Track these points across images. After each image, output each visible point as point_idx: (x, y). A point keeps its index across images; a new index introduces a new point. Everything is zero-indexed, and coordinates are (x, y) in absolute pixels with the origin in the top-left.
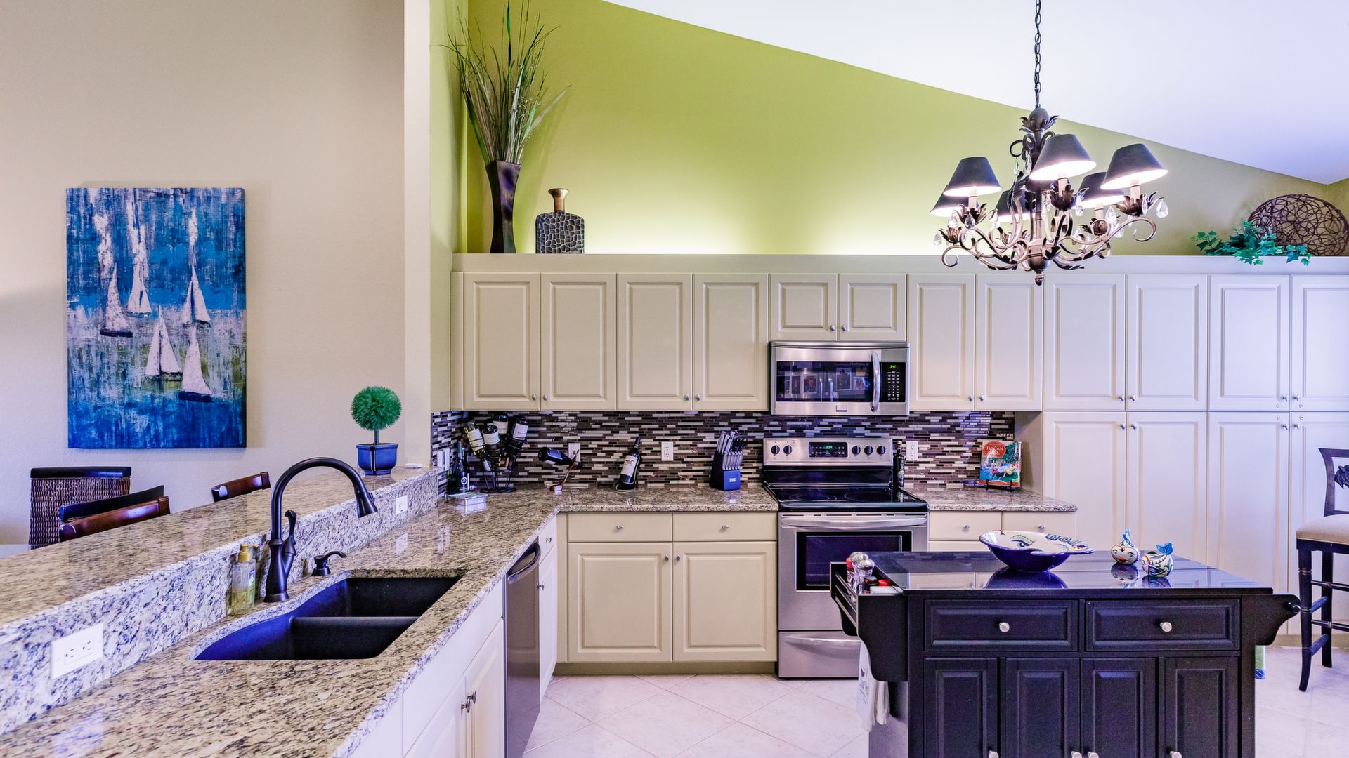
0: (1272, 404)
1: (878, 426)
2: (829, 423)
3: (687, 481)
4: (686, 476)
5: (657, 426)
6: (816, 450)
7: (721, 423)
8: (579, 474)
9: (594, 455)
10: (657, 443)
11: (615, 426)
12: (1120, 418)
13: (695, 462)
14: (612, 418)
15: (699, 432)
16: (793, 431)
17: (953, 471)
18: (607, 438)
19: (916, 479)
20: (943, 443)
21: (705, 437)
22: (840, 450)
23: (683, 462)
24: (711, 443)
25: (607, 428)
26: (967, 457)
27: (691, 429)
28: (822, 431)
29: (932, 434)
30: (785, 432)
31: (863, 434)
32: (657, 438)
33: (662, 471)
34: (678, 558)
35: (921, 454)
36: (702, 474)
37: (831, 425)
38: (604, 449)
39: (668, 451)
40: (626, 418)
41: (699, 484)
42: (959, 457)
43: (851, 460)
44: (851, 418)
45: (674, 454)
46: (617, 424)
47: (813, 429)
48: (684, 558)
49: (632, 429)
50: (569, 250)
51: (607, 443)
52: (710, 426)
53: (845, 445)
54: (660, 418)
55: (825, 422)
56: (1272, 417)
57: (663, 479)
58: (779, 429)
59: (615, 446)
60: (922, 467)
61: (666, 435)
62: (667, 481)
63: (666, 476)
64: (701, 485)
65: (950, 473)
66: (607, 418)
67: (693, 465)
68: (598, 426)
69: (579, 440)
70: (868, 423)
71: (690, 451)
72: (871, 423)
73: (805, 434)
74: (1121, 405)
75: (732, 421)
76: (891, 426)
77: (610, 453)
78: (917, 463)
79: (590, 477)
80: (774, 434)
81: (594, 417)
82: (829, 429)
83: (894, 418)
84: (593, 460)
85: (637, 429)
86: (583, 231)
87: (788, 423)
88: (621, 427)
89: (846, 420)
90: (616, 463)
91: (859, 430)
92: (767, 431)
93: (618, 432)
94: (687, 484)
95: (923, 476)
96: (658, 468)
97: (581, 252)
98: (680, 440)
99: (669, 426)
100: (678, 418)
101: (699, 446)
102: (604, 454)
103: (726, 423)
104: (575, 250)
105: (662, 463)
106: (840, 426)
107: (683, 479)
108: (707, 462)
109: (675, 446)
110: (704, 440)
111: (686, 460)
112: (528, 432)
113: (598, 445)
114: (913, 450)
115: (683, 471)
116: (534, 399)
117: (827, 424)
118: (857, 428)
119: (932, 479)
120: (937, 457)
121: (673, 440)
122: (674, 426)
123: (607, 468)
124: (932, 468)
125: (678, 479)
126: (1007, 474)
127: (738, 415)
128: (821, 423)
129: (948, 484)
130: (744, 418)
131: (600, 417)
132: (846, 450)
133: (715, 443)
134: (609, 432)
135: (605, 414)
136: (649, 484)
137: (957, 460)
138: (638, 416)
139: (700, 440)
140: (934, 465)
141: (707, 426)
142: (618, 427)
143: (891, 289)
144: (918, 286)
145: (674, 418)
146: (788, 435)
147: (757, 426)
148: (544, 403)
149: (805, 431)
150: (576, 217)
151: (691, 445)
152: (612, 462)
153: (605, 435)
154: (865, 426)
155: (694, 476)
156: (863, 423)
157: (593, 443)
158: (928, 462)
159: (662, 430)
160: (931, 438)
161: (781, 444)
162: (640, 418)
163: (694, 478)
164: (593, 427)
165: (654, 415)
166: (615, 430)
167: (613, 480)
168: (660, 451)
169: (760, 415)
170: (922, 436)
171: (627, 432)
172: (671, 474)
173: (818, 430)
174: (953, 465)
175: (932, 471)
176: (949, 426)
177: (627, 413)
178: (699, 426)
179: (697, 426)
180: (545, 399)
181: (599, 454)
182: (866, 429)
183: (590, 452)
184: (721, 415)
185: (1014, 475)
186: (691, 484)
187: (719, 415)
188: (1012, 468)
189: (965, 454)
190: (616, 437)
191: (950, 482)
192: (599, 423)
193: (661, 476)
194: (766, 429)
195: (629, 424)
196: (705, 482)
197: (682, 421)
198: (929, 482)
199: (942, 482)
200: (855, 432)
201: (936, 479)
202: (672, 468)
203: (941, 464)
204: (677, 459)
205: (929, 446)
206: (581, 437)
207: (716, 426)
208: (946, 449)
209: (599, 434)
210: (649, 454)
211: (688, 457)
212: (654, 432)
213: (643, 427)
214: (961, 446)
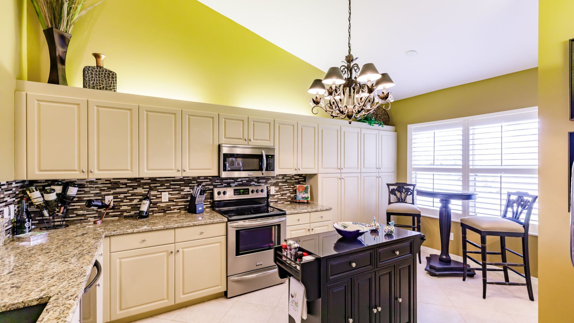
0: (375, 170)
1: (260, 181)
2: (241, 180)
3: (176, 211)
4: (175, 208)
5: (159, 185)
6: (236, 192)
7: (193, 182)
8: (112, 212)
9: (122, 201)
10: (159, 193)
11: (135, 186)
12: (339, 175)
13: (180, 201)
14: (133, 181)
15: (182, 187)
16: (226, 185)
17: (286, 197)
18: (130, 192)
19: (274, 202)
20: (283, 187)
21: (185, 189)
22: (246, 192)
23: (174, 202)
24: (188, 191)
25: (130, 186)
26: (291, 192)
27: (177, 185)
28: (238, 184)
29: (279, 184)
30: (223, 185)
31: (254, 185)
32: (159, 190)
33: (162, 207)
34: (178, 251)
35: (275, 192)
36: (183, 206)
37: (242, 181)
38: (128, 198)
39: (165, 197)
40: (142, 181)
41: (182, 212)
42: (288, 192)
43: (251, 196)
44: (250, 178)
45: (169, 198)
46: (136, 184)
47: (234, 183)
48: (181, 250)
49: (145, 187)
50: (106, 89)
51: (130, 195)
52: (188, 184)
53: (248, 189)
54: (161, 180)
55: (239, 180)
56: (375, 174)
57: (163, 211)
58: (220, 184)
59: (135, 196)
60: (276, 197)
61: (164, 189)
62: (165, 211)
63: (164, 209)
64: (183, 212)
65: (286, 198)
66: (130, 181)
67: (179, 203)
68: (124, 186)
69: (112, 194)
70: (256, 180)
71: (177, 196)
72: (258, 180)
73: (231, 185)
74: (339, 171)
75: (198, 181)
76: (265, 181)
77: (131, 200)
78: (274, 195)
79: (119, 213)
80: (218, 186)
81: (122, 181)
82: (241, 183)
83: (266, 178)
84: (121, 204)
85: (148, 187)
86: (116, 80)
87: (224, 181)
88: (139, 186)
89: (248, 179)
90: (135, 205)
91: (253, 183)
92: (215, 185)
93: (137, 189)
94: (176, 212)
95: (276, 200)
96: (160, 205)
97: (115, 91)
98: (172, 191)
99: (166, 184)
100: (170, 180)
101: (182, 193)
102: (128, 201)
103: (195, 182)
104: (111, 90)
105: (162, 203)
106: (245, 181)
107: (173, 210)
108: (186, 201)
109: (169, 194)
110: (184, 190)
111: (175, 200)
112: (78, 191)
113: (124, 196)
114: (273, 190)
115: (173, 206)
116: (83, 172)
117: (240, 181)
118: (252, 182)
119: (279, 201)
120: (281, 192)
121: (168, 191)
122: (168, 184)
123: (130, 208)
124: (280, 197)
125: (171, 210)
126: (306, 197)
127: (201, 178)
128: (238, 180)
129: (285, 203)
130: (204, 179)
131: (126, 181)
132: (249, 192)
133: (190, 191)
134: (131, 189)
135: (128, 179)
136: (155, 214)
137: (288, 193)
138: (148, 180)
139: (182, 190)
140: (280, 196)
141: (186, 184)
142: (137, 186)
143: (268, 125)
144: (278, 124)
145: (168, 180)
146: (223, 186)
147: (210, 183)
148: (90, 174)
149: (231, 184)
150: (111, 72)
151: (177, 193)
152: (133, 205)
153: (128, 190)
154: (255, 181)
155: (179, 208)
156: (255, 180)
157: (121, 195)
158: (278, 195)
159: (162, 186)
160: (279, 185)
161: (222, 190)
162: (150, 181)
163: (179, 209)
164: (121, 186)
165: (158, 179)
166: (134, 188)
167: (133, 214)
168: (161, 197)
169: (211, 178)
170: (276, 184)
171: (142, 188)
172: (167, 208)
173: (236, 183)
174: (287, 195)
175: (279, 198)
176: (285, 180)
177: (142, 179)
178: (182, 184)
179: (180, 184)
180: (91, 172)
181: (124, 201)
182: (255, 182)
183: (119, 200)
184: (193, 178)
185: (308, 198)
186: (178, 212)
187: (192, 178)
188: (307, 195)
189: (290, 191)
190: (135, 191)
191: (286, 202)
192: (125, 184)
193: (161, 210)
194: (214, 184)
195: (143, 184)
196: (185, 210)
197: (173, 182)
198: (278, 202)
199: (283, 202)
200: (251, 184)
201: (281, 201)
202: (168, 205)
203: (282, 195)
204: (170, 200)
205: (278, 188)
206: (113, 192)
207: (190, 184)
208: (284, 189)
209: (125, 190)
210: (155, 199)
211: (176, 199)
212: (158, 188)
213: (152, 185)
214: (289, 188)
